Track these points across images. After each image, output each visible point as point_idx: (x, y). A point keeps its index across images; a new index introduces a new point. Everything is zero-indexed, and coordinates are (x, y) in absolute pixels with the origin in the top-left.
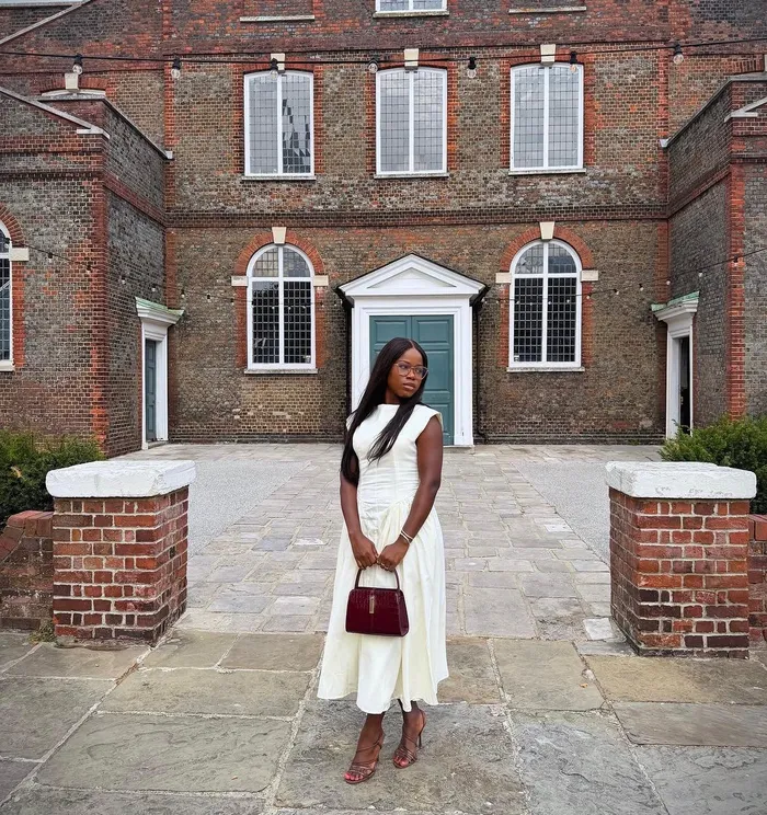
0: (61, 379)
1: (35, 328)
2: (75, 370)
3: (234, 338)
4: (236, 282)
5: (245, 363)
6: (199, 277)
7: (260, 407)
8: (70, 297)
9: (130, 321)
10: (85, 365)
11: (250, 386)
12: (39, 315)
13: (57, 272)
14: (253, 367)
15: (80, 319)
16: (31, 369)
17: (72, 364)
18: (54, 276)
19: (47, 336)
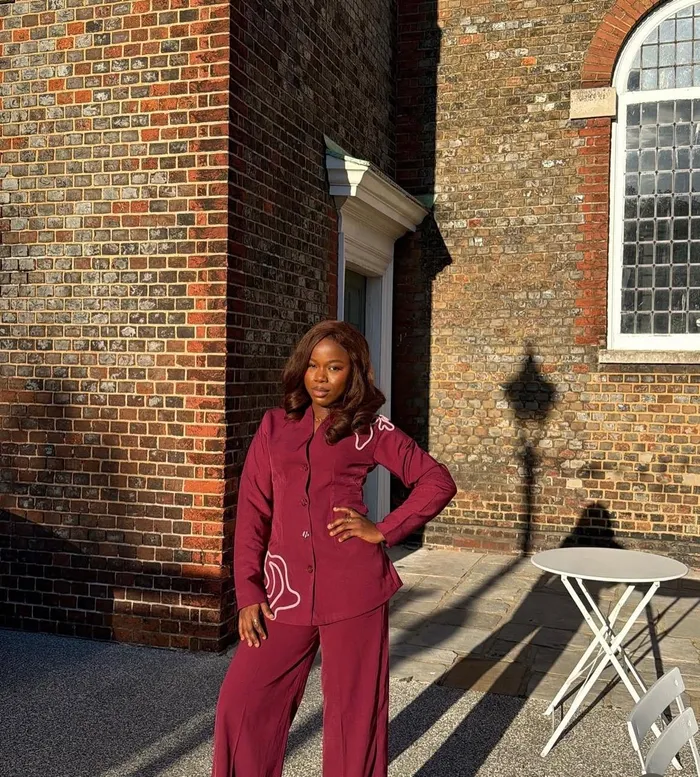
0: (101, 373)
1: (26, 212)
2: (141, 346)
3: (572, 265)
4: (585, 105)
5: (600, 331)
6: (482, 103)
7: (645, 458)
8: (129, 108)
9: (310, 204)
10: (169, 332)
11: (615, 398)
12: (40, 171)
13: (91, 27)
14: (622, 344)
15: (159, 179)
16: (15, 343)
17: (130, 330)
18: (84, 41)
19: (62, 237)
